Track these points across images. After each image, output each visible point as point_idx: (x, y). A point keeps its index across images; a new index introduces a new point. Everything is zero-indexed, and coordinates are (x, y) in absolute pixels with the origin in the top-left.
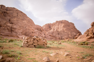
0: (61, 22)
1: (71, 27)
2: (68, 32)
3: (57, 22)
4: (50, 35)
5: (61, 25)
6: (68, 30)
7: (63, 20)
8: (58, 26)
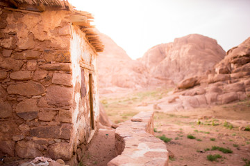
0: (186, 40)
1: (207, 50)
2: (198, 64)
3: (177, 40)
4: (157, 78)
5: (185, 48)
6: (198, 60)
7: (190, 35)
8: (178, 51)
